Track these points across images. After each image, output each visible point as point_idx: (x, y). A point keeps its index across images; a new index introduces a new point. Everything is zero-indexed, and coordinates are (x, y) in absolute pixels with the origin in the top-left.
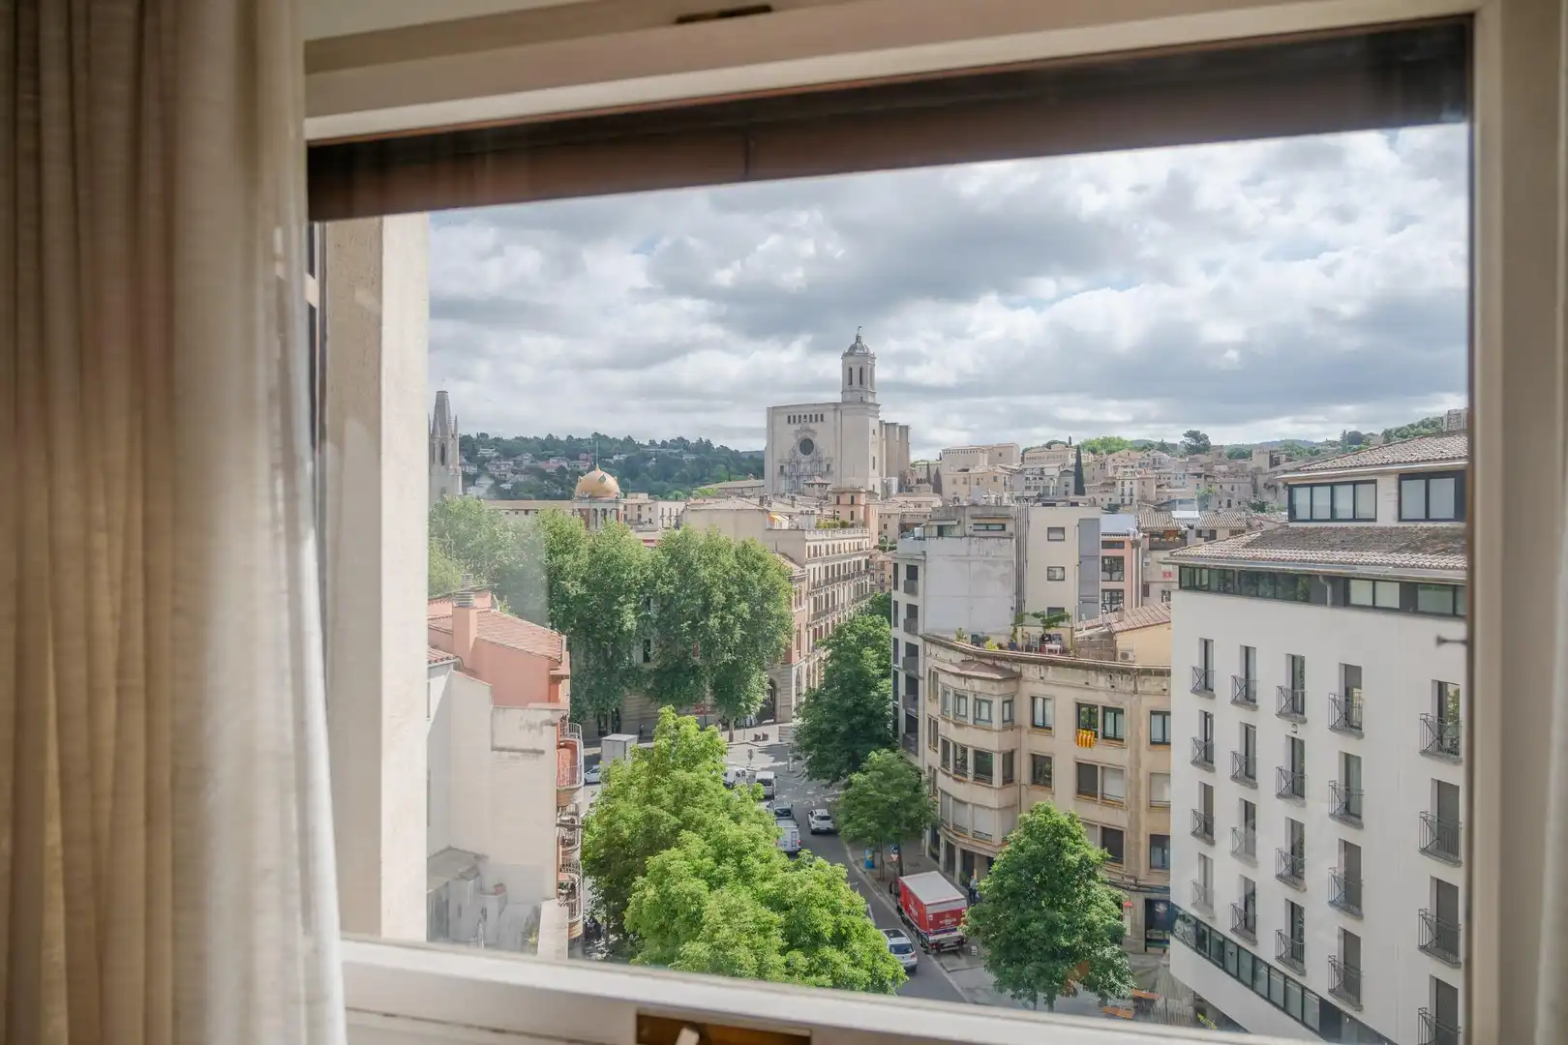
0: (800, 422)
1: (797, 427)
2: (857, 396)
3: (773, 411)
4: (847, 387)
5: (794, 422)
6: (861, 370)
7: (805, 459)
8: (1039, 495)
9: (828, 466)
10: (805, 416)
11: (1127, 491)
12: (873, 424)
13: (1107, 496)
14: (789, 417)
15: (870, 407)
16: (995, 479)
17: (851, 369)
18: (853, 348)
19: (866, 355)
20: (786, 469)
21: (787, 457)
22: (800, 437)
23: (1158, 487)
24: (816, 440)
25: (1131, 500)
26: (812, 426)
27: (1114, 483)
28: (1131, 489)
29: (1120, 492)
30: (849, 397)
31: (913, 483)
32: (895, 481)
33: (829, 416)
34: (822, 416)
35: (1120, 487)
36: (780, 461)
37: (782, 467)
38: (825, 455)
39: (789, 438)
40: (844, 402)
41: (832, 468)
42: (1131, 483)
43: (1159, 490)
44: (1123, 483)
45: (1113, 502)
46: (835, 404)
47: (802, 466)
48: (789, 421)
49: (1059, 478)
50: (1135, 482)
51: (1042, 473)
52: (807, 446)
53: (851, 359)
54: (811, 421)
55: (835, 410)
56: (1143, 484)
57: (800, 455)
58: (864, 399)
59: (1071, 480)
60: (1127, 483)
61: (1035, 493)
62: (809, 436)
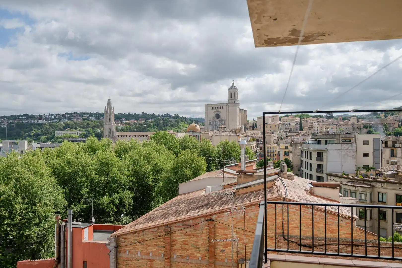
0: (216, 109)
1: (215, 110)
2: (233, 101)
3: (207, 106)
4: (230, 98)
5: (214, 109)
6: (234, 93)
7: (217, 120)
8: (289, 131)
9: (224, 122)
10: (217, 107)
11: (316, 130)
12: (238, 109)
13: (310, 131)
14: (212, 108)
15: (237, 105)
16: (276, 126)
17: (231, 93)
18: (232, 87)
19: (236, 89)
20: (212, 123)
21: (211, 120)
22: (216, 113)
23: (325, 128)
24: (221, 115)
25: (318, 132)
26: (220, 110)
27: (312, 127)
28: (318, 129)
29: (314, 130)
30: (230, 101)
31: (248, 127)
32: (243, 127)
33: (224, 107)
34: (222, 107)
35: (314, 129)
36: (209, 121)
37: (210, 122)
38: (223, 119)
39: (212, 114)
40: (229, 103)
41: (226, 123)
42: (318, 127)
43: (326, 129)
44: (315, 127)
45: (312, 133)
46: (226, 103)
47: (216, 122)
48: (212, 109)
49: (295, 126)
50: (319, 127)
51: (290, 124)
52: (218, 116)
53: (231, 90)
54: (219, 109)
55: (226, 105)
56: (321, 127)
57: (216, 119)
58: (235, 102)
59: (298, 126)
60: (316, 127)
61: (288, 130)
62: (218, 113)
